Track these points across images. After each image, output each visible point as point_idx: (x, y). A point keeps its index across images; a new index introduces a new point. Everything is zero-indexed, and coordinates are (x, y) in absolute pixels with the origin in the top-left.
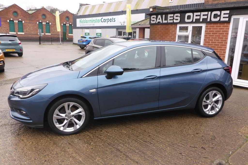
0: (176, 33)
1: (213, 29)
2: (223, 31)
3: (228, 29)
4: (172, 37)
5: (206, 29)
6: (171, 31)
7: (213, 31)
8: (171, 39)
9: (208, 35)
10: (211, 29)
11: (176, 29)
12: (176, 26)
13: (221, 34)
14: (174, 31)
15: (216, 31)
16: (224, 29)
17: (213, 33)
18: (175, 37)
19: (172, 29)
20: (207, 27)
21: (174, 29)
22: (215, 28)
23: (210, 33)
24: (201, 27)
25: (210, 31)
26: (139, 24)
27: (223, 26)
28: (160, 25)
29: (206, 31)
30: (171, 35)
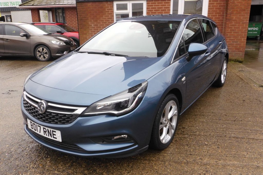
0: (113, 12)
1: (155, 6)
2: (165, 8)
3: (170, 5)
4: (109, 16)
5: (147, 6)
6: (107, 10)
7: (155, 8)
8: (108, 19)
9: (150, 12)
10: (152, 6)
11: (113, 7)
12: (112, 4)
13: (164, 10)
14: (110, 9)
15: (158, 8)
16: (165, 5)
17: (155, 10)
18: (113, 16)
19: (108, 7)
20: (148, 4)
21: (110, 7)
22: (156, 5)
23: (152, 10)
24: (142, 4)
25: (152, 8)
26: (32, 4)
27: (165, 3)
28: (91, 3)
29: (147, 8)
30: (108, 14)
